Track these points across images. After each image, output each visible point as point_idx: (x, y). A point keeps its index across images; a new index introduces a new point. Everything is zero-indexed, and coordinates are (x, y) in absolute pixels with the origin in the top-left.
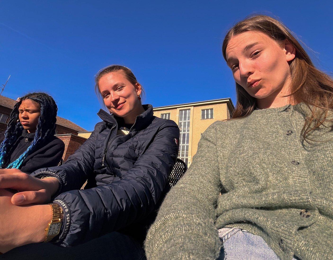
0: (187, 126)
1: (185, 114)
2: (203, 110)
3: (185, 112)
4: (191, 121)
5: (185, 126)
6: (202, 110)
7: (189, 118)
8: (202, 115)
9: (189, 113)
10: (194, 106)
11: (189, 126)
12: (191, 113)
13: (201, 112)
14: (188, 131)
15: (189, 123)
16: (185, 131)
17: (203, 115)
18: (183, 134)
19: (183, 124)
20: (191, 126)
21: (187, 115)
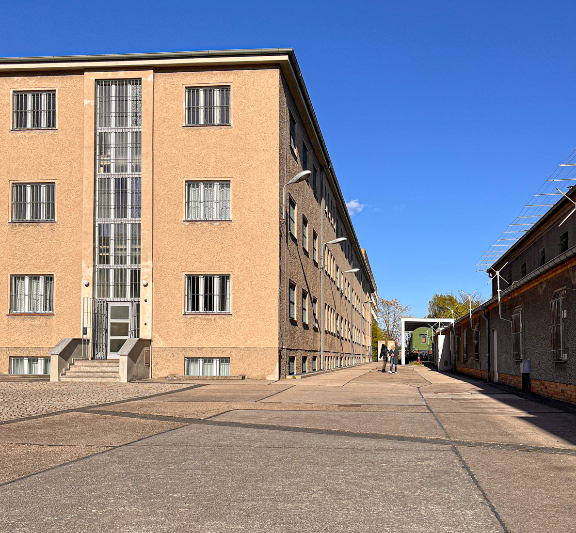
0: (133, 147)
1: (122, 100)
2: (192, 90)
3: (118, 92)
4: (145, 128)
5: (121, 148)
6: (189, 89)
7: (137, 116)
8: (189, 109)
9: (137, 100)
10: (157, 69)
11: (137, 148)
12: (143, 98)
13: (184, 96)
14: (137, 168)
15: (137, 135)
16: (124, 169)
17: (194, 109)
18: (117, 181)
19: (112, 139)
20: (146, 148)
21: (130, 104)
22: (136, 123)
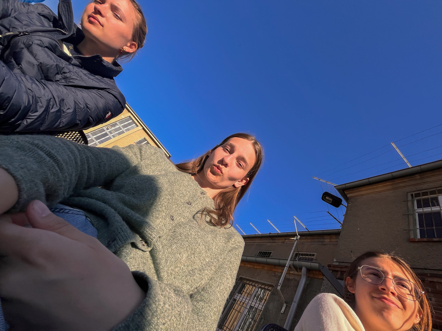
0: (119, 133)
1: (130, 124)
3: (131, 122)
4: (126, 133)
5: (116, 130)
6: (145, 138)
7: (128, 130)
8: (140, 141)
9: (133, 128)
10: (144, 129)
11: (119, 134)
12: (134, 129)
13: (143, 138)
14: (114, 136)
15: (123, 132)
16: (111, 133)
18: (106, 133)
19: (117, 127)
20: (121, 136)
21: (130, 126)
22: (126, 130)
